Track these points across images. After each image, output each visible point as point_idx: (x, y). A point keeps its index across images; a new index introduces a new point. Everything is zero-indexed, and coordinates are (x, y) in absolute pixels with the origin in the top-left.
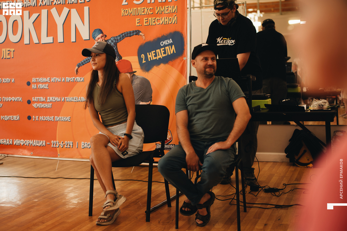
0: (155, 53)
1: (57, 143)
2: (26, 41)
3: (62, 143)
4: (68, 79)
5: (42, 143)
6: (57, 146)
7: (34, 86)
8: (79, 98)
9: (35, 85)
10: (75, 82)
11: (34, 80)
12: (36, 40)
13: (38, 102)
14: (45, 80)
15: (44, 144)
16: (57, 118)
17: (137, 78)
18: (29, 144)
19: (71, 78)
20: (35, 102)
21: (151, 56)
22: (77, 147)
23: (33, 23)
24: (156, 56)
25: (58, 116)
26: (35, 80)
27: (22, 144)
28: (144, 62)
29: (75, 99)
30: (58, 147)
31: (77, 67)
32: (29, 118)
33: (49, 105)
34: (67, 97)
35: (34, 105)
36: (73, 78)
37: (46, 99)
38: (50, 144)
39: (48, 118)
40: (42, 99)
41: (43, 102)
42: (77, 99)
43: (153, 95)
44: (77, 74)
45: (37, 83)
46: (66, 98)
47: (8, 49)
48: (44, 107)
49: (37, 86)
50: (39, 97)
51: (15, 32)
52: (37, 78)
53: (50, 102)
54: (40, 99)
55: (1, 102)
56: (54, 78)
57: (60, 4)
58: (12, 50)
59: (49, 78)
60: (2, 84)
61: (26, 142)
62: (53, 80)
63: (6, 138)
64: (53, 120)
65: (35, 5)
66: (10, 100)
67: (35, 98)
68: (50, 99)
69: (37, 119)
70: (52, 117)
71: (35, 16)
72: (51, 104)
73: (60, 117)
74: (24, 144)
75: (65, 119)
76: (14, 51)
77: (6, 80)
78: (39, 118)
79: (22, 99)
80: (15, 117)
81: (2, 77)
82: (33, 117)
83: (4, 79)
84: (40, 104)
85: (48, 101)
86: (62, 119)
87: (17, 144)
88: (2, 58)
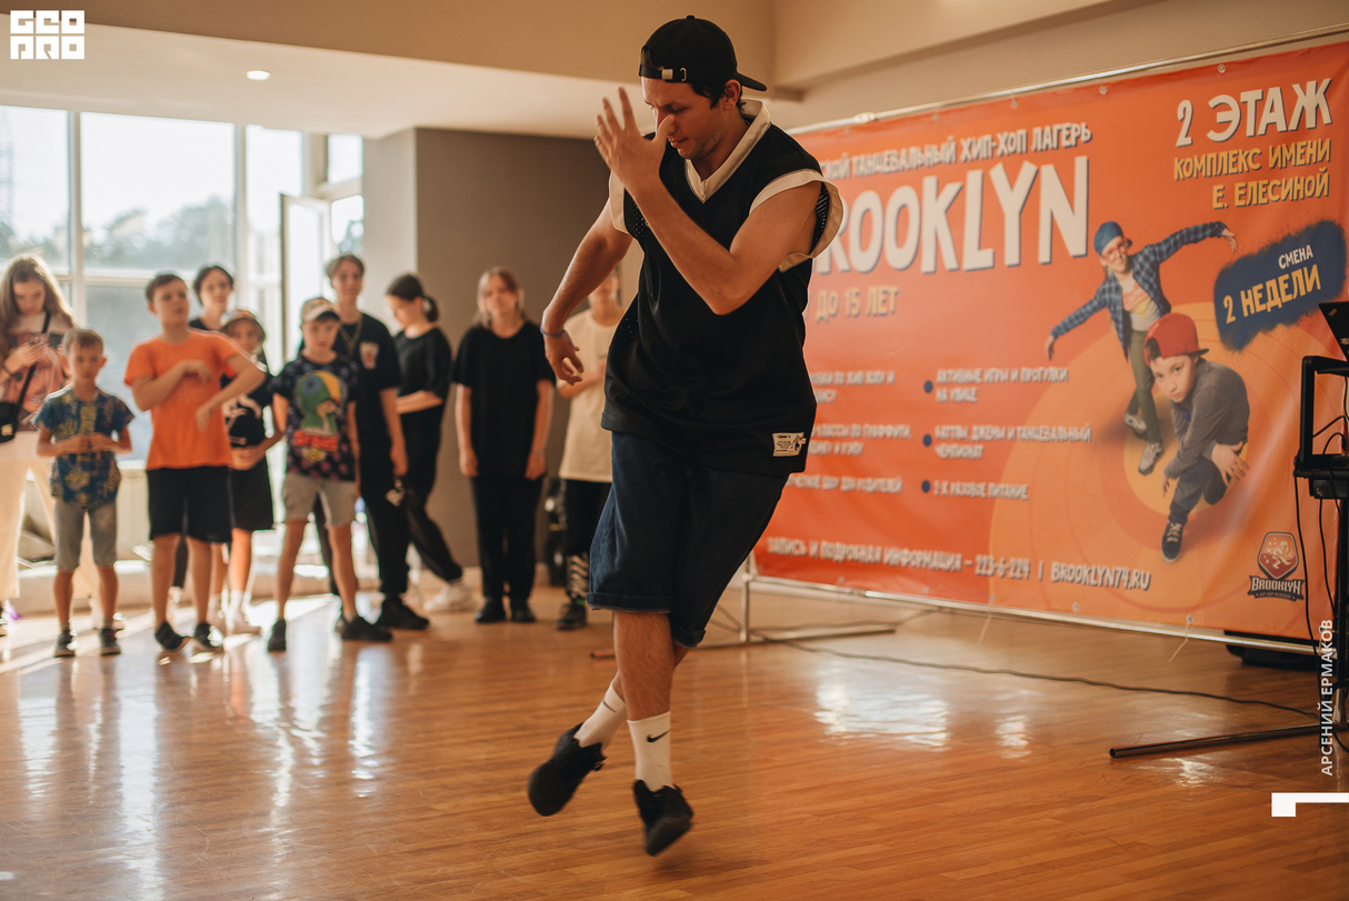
1: (991, 564)
2: (927, 264)
3: (1004, 563)
4: (1027, 373)
5: (952, 561)
6: (990, 572)
7: (940, 395)
8: (1054, 429)
9: (945, 391)
10: (1045, 383)
11: (941, 376)
12: (950, 262)
13: (949, 440)
14: (968, 375)
15: (958, 564)
16: (994, 489)
17: (1211, 369)
18: (921, 563)
19: (1036, 370)
20: (941, 440)
21: (1250, 301)
22: (1039, 575)
23: (947, 211)
24: (1264, 300)
25: (997, 480)
26: (945, 375)
27: (904, 561)
28: (1230, 319)
29: (1041, 432)
30: (993, 575)
31: (1051, 339)
32: (926, 487)
33: (974, 451)
34: (1021, 424)
35: (941, 450)
36: (1041, 369)
37: (970, 432)
38: (973, 566)
39: (974, 489)
40: (960, 432)
41: (962, 441)
42: (1047, 433)
43: (1252, 423)
44: (1050, 357)
45: (949, 385)
46: (1019, 429)
47: (883, 288)
48: (965, 455)
49: (948, 394)
50: (952, 428)
51: (900, 239)
52: (950, 372)
53: (980, 441)
54: (955, 431)
55: (859, 439)
56: (993, 370)
57: (1015, 152)
58: (892, 290)
59: (978, 371)
60: (863, 386)
61: (914, 557)
62: (988, 376)
63: (867, 543)
64: (983, 495)
65: (954, 159)
66: (881, 434)
67: (941, 430)
68: (978, 431)
69: (944, 491)
70: (982, 486)
71: (951, 189)
72: (980, 447)
73: (1002, 486)
74: (908, 563)
75: (1013, 491)
76: (896, 294)
77: (875, 377)
78: (949, 487)
79: (911, 432)
80: (893, 485)
81: (864, 368)
82: (936, 484)
83: (869, 374)
84: (955, 446)
85: (975, 437)
86: (1007, 493)
87: (892, 562)
88: (869, 314)
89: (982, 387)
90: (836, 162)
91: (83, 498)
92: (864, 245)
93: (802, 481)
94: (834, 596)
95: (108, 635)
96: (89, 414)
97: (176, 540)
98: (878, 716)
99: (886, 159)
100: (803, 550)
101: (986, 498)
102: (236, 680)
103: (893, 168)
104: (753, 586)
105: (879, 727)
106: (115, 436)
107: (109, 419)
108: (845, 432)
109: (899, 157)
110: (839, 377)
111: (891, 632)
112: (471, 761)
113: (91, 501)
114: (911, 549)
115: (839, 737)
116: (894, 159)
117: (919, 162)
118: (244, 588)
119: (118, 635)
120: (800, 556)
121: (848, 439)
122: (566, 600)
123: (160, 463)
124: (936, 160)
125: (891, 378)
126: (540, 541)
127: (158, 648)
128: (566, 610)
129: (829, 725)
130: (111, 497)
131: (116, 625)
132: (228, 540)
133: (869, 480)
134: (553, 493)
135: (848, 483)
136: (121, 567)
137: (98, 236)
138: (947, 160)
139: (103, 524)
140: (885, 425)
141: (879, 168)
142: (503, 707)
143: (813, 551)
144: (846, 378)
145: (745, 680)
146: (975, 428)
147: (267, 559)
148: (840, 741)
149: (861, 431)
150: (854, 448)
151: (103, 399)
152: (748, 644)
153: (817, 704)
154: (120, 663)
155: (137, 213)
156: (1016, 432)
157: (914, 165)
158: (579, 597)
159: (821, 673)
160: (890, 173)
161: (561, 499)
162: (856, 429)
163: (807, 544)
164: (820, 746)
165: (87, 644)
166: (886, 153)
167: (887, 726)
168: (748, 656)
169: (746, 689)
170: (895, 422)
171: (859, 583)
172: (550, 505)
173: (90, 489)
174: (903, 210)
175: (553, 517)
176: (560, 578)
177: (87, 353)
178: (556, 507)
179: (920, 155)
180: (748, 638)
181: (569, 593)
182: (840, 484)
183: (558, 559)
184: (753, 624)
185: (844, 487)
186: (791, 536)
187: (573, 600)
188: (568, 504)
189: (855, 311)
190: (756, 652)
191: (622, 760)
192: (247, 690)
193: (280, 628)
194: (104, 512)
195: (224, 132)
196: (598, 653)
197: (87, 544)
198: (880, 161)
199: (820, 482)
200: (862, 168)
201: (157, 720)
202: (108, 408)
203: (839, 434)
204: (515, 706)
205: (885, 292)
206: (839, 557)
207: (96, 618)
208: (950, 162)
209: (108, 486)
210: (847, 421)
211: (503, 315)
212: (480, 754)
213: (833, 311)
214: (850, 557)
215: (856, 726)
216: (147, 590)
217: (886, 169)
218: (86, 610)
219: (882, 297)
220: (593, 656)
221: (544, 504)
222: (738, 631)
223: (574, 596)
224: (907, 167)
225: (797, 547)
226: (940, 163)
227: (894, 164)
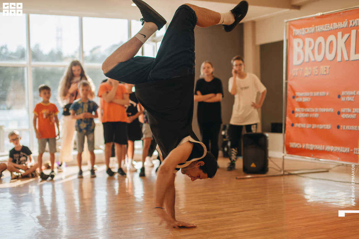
1: (358, 150)
2: (339, 59)
5: (347, 150)
6: (358, 153)
7: (343, 99)
12: (346, 58)
13: (346, 113)
18: (337, 150)
20: (343, 113)
23: (345, 42)
26: (344, 93)
32: (338, 127)
33: (353, 116)
35: (343, 116)
37: (352, 110)
38: (353, 151)
39: (353, 128)
40: (349, 110)
41: (349, 113)
45: (346, 96)
47: (325, 66)
48: (350, 117)
49: (345, 99)
51: (330, 51)
52: (346, 92)
53: (355, 113)
54: (347, 110)
55: (318, 113)
58: (328, 67)
59: (355, 92)
60: (319, 97)
61: (335, 149)
63: (320, 144)
64: (356, 129)
65: (347, 26)
66: (324, 111)
67: (343, 110)
69: (344, 128)
70: (356, 127)
71: (346, 36)
72: (355, 115)
74: (333, 151)
76: (329, 68)
77: (322, 94)
79: (334, 110)
80: (328, 127)
81: (319, 91)
82: (341, 126)
85: (353, 112)
87: (328, 150)
88: (321, 75)
89: (356, 96)
90: (311, 28)
91: (85, 131)
92: (319, 53)
93: (300, 125)
94: (310, 160)
95: (93, 171)
96: (86, 107)
97: (111, 144)
98: (323, 197)
99: (326, 27)
100: (300, 146)
102: (130, 185)
103: (328, 29)
104: (285, 157)
105: (324, 200)
106: (94, 113)
107: (92, 108)
108: (313, 110)
109: (330, 26)
110: (311, 94)
111: (327, 171)
112: (201, 209)
113: (87, 132)
114: (334, 146)
115: (312, 203)
116: (328, 27)
117: (336, 27)
118: (132, 158)
119: (96, 172)
120: (300, 148)
121: (314, 113)
122: (229, 161)
123: (106, 120)
125: (327, 94)
126: (220, 143)
127: (107, 176)
128: (229, 165)
129: (308, 199)
130: (93, 131)
131: (95, 169)
132: (127, 144)
133: (321, 125)
134: (224, 129)
135: (314, 126)
136: (96, 152)
137: (87, 54)
139: (91, 139)
140: (326, 108)
141: (324, 29)
142: (210, 193)
143: (304, 147)
144: (313, 94)
145: (283, 186)
146: (354, 109)
147: (139, 149)
148: (312, 204)
149: (318, 110)
150: (316, 115)
151: (90, 102)
152: (283, 175)
153: (305, 193)
154: (96, 180)
155: (98, 47)
157: (335, 29)
158: (234, 161)
159: (306, 184)
160: (327, 31)
161: (226, 131)
163: (302, 145)
164: (306, 206)
165: (87, 174)
166: (326, 25)
167: (326, 200)
168: (284, 178)
169: (283, 189)
171: (318, 157)
172: (223, 133)
173: (87, 128)
174: (331, 42)
175: (224, 136)
176: (227, 155)
177: (85, 88)
178: (225, 134)
179: (336, 25)
180: (284, 173)
181: (231, 159)
182: (312, 126)
183: (226, 149)
184: (285, 169)
185: (313, 127)
186: (297, 142)
187: (232, 162)
188: (229, 133)
189: (316, 74)
190: (286, 177)
191: (246, 209)
192: (133, 188)
193: (143, 170)
194: (91, 136)
195: (125, 22)
196: (238, 177)
197: (86, 145)
198: (324, 27)
199: (306, 126)
200: (319, 30)
201: (107, 196)
202: (91, 105)
203: (311, 111)
204: (213, 193)
205: (326, 68)
206: (311, 149)
207: (89, 167)
208: (346, 28)
209: (92, 128)
210: (314, 107)
211: (208, 75)
212: (203, 207)
213: (309, 73)
214: (315, 149)
215: (316, 200)
216: (104, 158)
217: (326, 30)
218: (86, 164)
219: (325, 69)
220: (237, 178)
221: (221, 133)
222: (281, 171)
223: (232, 160)
224: (332, 29)
225: (299, 146)
226: (343, 28)
227: (329, 28)
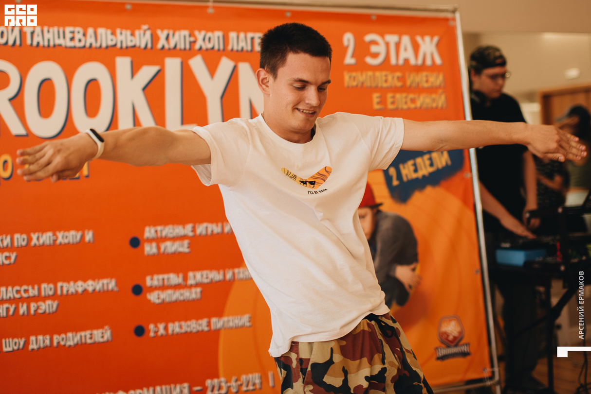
0: (415, 165)
1: (223, 384)
3: (236, 381)
5: (179, 391)
6: (223, 392)
7: (150, 249)
9: (154, 245)
11: (149, 232)
13: (163, 288)
14: (179, 230)
16: (217, 323)
17: (386, 216)
20: (152, 289)
21: (407, 171)
22: (271, 385)
23: (144, 89)
24: (416, 171)
25: (220, 314)
26: (152, 232)
28: (395, 183)
32: (140, 331)
33: (194, 294)
34: (239, 268)
35: (154, 297)
37: (185, 278)
38: (203, 390)
39: (195, 326)
41: (177, 287)
45: (159, 240)
46: (236, 271)
48: (182, 298)
49: (159, 248)
50: (166, 276)
52: (159, 228)
53: (197, 285)
54: (168, 279)
55: (53, 297)
56: (205, 225)
57: (213, 48)
59: (189, 227)
62: (201, 229)
64: (206, 329)
65: (149, 46)
66: (80, 290)
67: (152, 279)
68: (195, 277)
69: (161, 331)
70: (204, 322)
71: (147, 72)
72: (199, 290)
73: (225, 319)
75: (237, 321)
77: (68, 237)
78: (166, 328)
79: (117, 284)
80: (100, 335)
81: (54, 229)
82: (152, 327)
83: (60, 235)
84: (170, 292)
85: (191, 282)
86: (231, 324)
89: (195, 240)
92: (46, 113)
101: (210, 331)
108: (32, 292)
117: (110, 43)
124: (130, 44)
125: (89, 236)
133: (70, 335)
138: (143, 46)
141: (60, 41)
144: (29, 240)
146: (191, 274)
149: (54, 290)
156: (234, 274)
157: (104, 45)
162: (47, 288)
170: (96, 277)
179: (110, 37)
182: (28, 344)
208: (146, 47)
224: (95, 45)
226: (134, 46)
227: (80, 41)
